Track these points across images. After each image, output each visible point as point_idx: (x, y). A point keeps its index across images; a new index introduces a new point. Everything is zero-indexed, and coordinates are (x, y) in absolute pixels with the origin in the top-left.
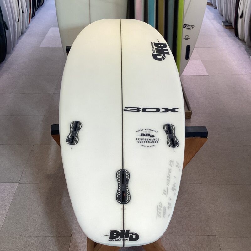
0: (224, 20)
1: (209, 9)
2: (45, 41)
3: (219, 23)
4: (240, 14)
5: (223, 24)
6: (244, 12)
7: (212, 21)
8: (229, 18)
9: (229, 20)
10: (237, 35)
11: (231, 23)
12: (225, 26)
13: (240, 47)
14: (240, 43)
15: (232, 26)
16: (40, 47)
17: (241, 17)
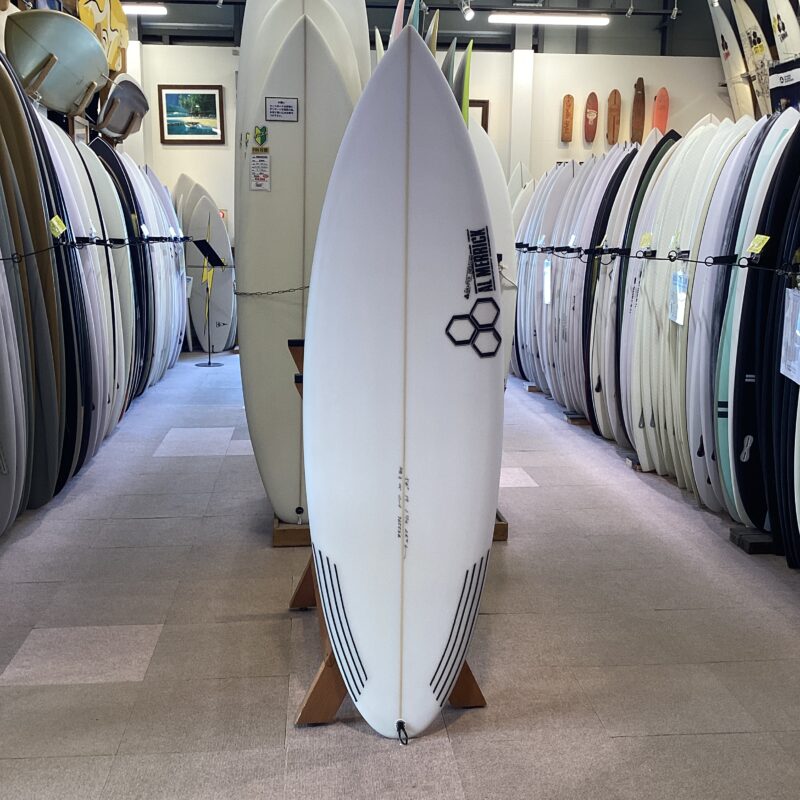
0: (568, 410)
1: (533, 397)
2: (162, 446)
3: (558, 417)
4: (594, 383)
5: (566, 418)
6: (602, 378)
7: (542, 415)
8: (576, 404)
9: (578, 407)
10: (597, 432)
11: (583, 414)
12: (572, 419)
13: (606, 449)
14: (605, 443)
15: (585, 418)
16: (155, 455)
17: (599, 389)
